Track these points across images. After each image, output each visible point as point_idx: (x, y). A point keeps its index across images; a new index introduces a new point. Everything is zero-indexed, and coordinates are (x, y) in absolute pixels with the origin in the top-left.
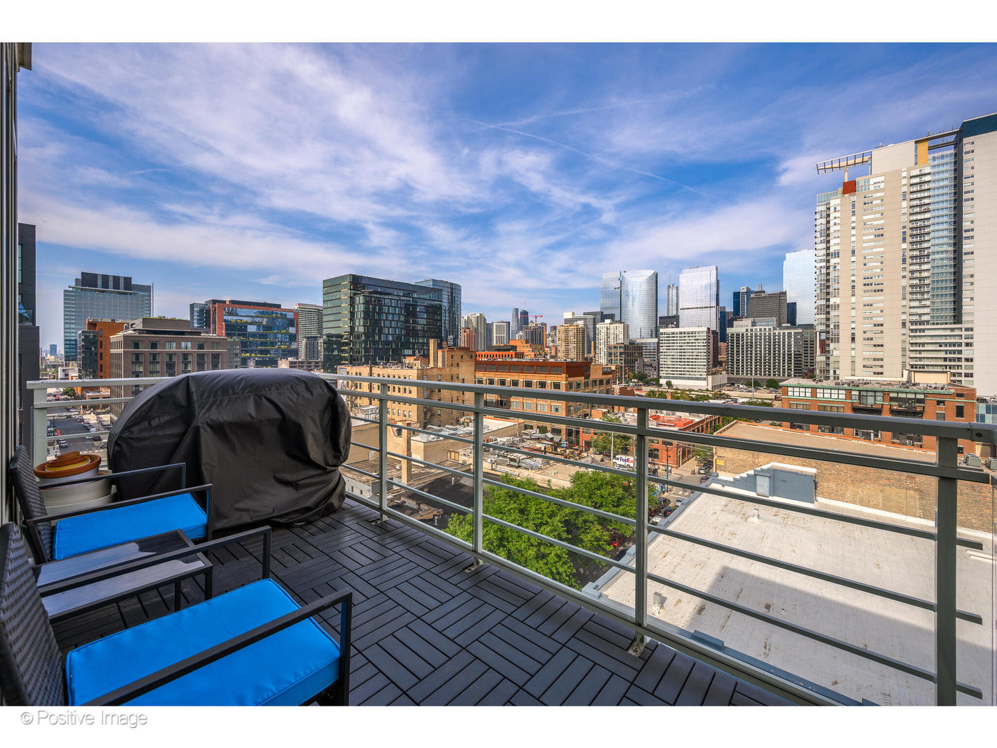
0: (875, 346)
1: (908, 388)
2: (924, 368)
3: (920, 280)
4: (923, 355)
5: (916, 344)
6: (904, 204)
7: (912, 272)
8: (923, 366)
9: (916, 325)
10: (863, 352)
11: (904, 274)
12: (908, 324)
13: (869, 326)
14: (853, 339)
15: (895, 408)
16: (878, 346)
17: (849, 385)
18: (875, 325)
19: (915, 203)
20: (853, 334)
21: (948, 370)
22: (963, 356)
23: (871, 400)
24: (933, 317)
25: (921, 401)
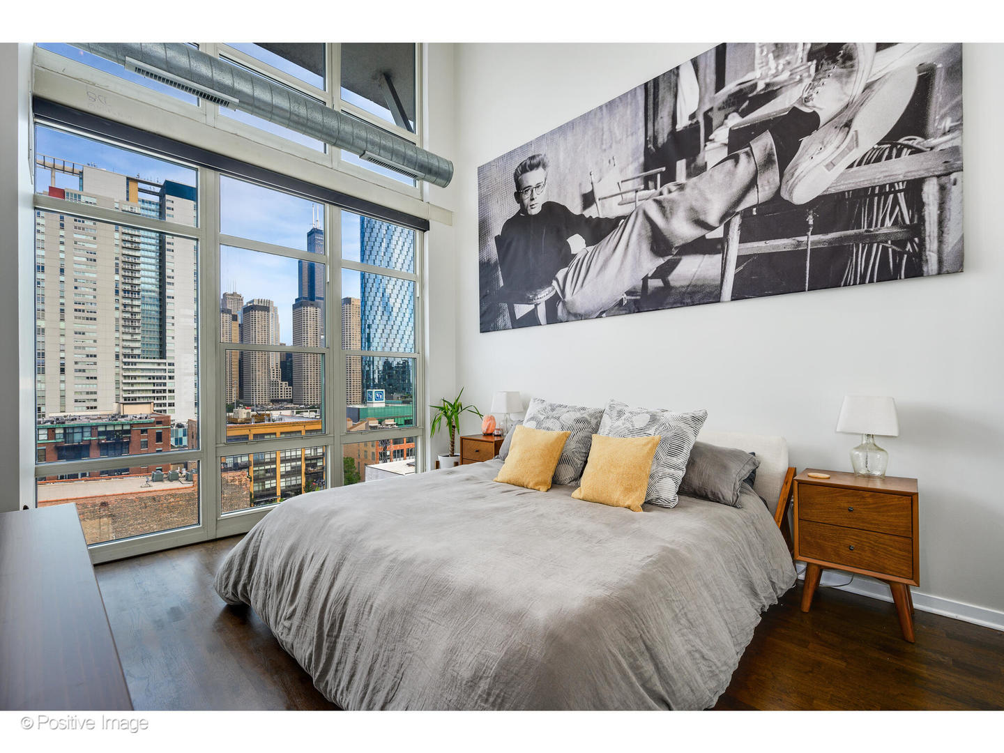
0: (88, 378)
1: (116, 420)
2: (136, 400)
3: (132, 315)
4: (135, 388)
5: (129, 376)
6: (117, 235)
7: (125, 305)
8: (135, 399)
9: (129, 358)
10: (74, 384)
11: (117, 306)
12: (121, 357)
13: (83, 358)
14: (63, 370)
15: (103, 441)
16: (92, 378)
17: (53, 423)
18: (88, 356)
19: (127, 238)
20: (63, 364)
21: (156, 401)
22: (167, 388)
23: (77, 437)
24: (143, 351)
25: (128, 432)
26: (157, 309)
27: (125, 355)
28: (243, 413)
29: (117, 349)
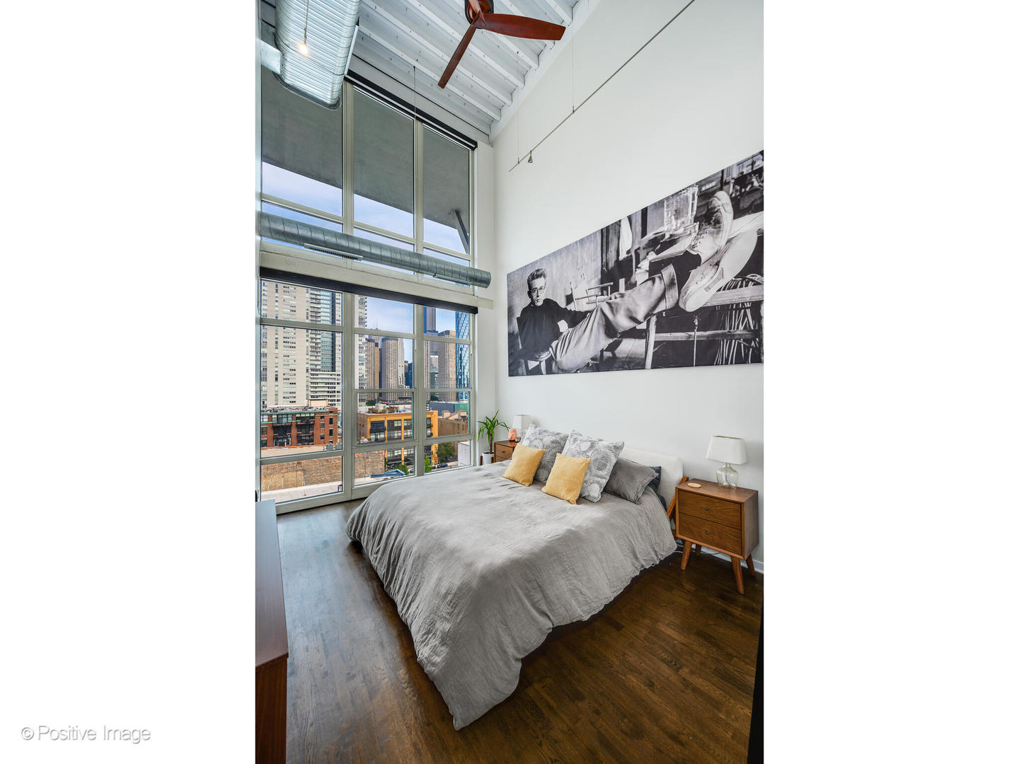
0: (291, 384)
1: (307, 410)
3: (316, 344)
4: (318, 390)
5: (314, 382)
6: (308, 295)
7: (312, 338)
8: (317, 397)
9: (314, 371)
10: (283, 387)
11: (308, 339)
12: (310, 371)
13: (287, 371)
14: (276, 379)
15: (299, 423)
16: (293, 384)
17: (271, 411)
18: (291, 370)
19: (314, 296)
20: (277, 375)
21: (329, 398)
22: (336, 390)
23: (285, 420)
24: (322, 367)
25: (313, 418)
26: (331, 340)
27: (312, 370)
28: (381, 407)
29: (307, 366)
